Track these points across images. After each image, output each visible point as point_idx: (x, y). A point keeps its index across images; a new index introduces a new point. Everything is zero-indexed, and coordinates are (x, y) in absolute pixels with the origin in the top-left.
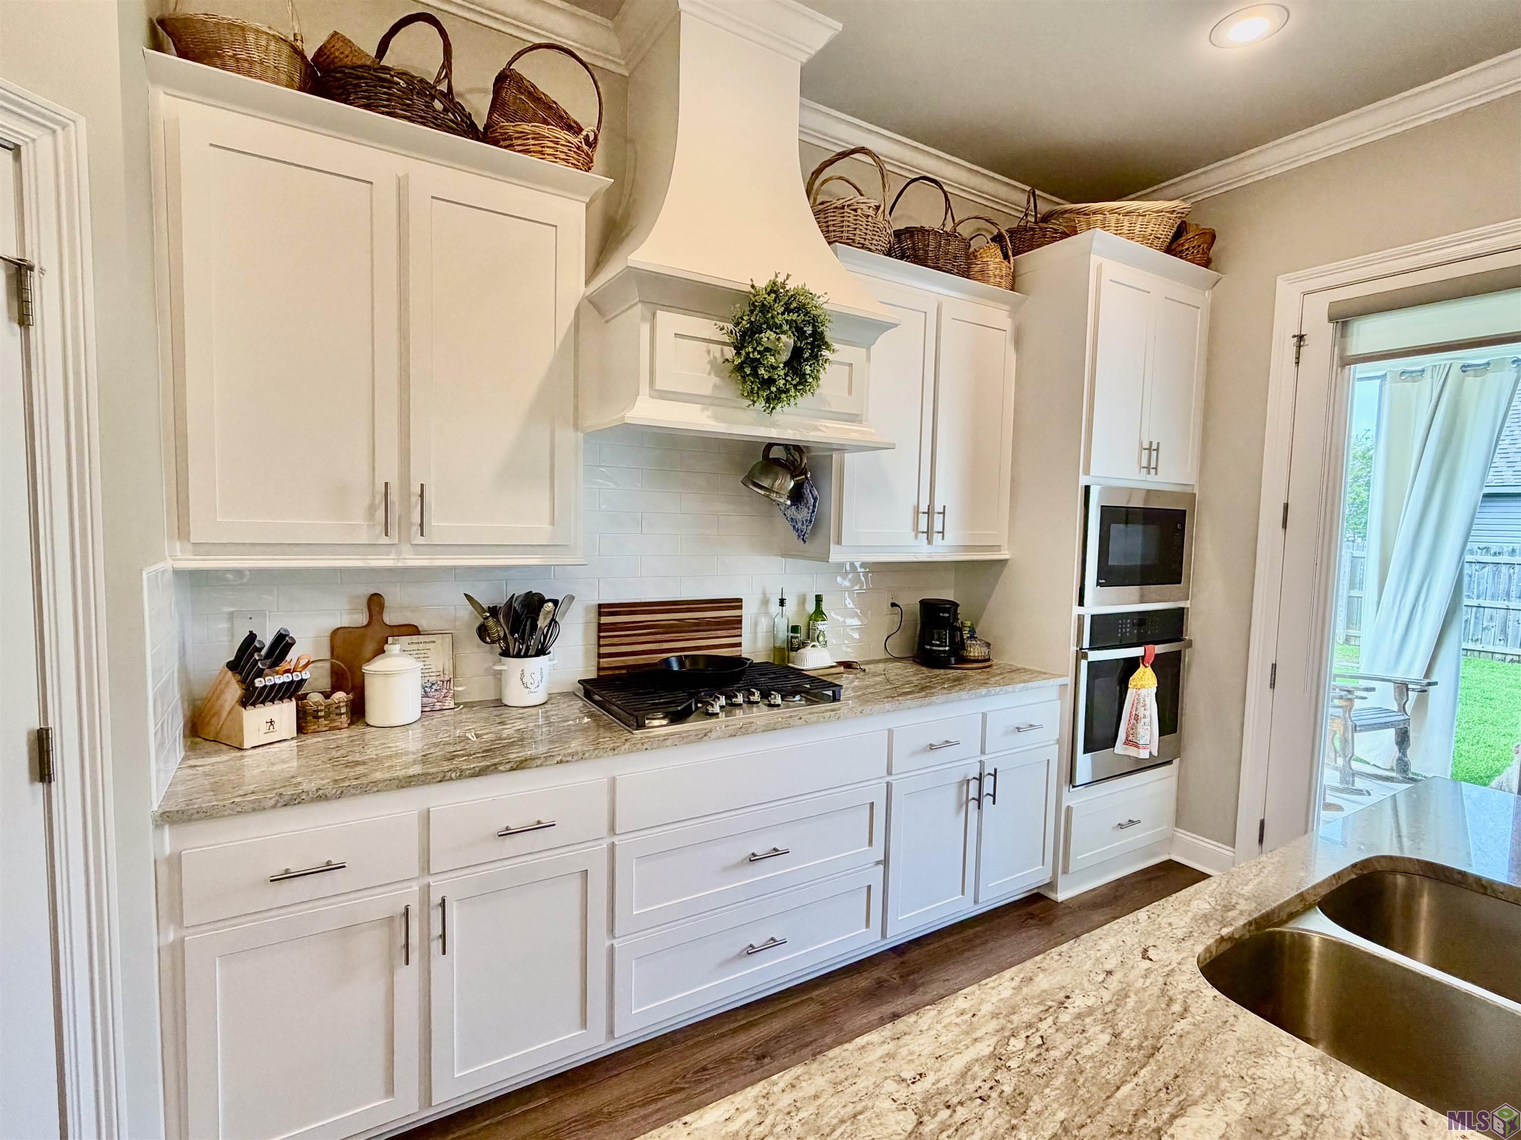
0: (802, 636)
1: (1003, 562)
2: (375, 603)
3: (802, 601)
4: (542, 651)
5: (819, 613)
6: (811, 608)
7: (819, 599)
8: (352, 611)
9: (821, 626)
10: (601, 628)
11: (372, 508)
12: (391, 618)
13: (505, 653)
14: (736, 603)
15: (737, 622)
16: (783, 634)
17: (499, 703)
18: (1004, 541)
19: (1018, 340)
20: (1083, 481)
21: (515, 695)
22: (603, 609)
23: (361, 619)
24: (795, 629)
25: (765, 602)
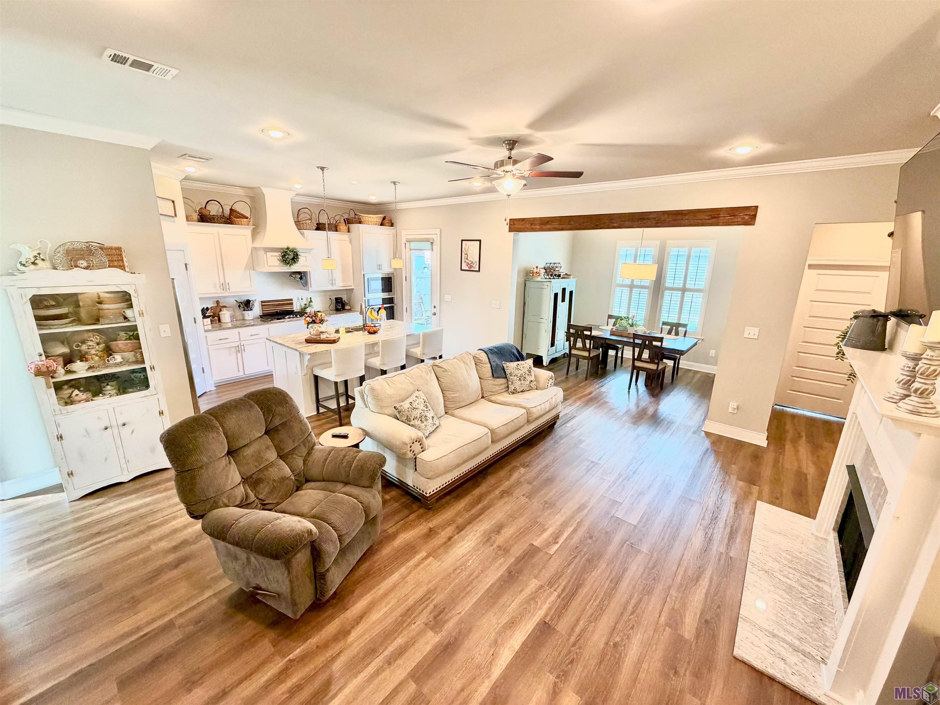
0: (307, 306)
1: (353, 289)
2: (218, 302)
3: (307, 299)
4: (251, 310)
5: (311, 301)
6: (309, 300)
7: (311, 298)
8: (214, 303)
9: (311, 304)
10: (262, 305)
11: (220, 287)
12: (221, 305)
13: (244, 310)
14: (291, 300)
15: (292, 304)
16: (303, 306)
17: (244, 320)
18: (352, 285)
19: (351, 242)
20: (363, 273)
21: (247, 318)
22: (262, 302)
23: (216, 305)
24: (305, 305)
25: (298, 299)
